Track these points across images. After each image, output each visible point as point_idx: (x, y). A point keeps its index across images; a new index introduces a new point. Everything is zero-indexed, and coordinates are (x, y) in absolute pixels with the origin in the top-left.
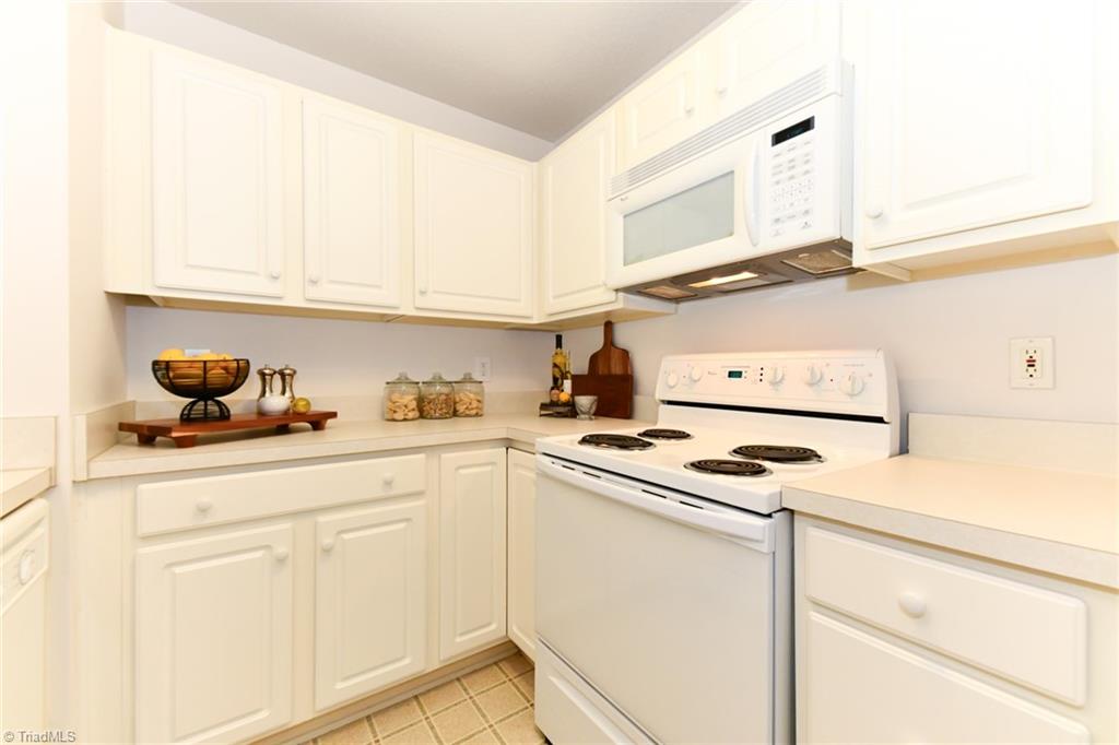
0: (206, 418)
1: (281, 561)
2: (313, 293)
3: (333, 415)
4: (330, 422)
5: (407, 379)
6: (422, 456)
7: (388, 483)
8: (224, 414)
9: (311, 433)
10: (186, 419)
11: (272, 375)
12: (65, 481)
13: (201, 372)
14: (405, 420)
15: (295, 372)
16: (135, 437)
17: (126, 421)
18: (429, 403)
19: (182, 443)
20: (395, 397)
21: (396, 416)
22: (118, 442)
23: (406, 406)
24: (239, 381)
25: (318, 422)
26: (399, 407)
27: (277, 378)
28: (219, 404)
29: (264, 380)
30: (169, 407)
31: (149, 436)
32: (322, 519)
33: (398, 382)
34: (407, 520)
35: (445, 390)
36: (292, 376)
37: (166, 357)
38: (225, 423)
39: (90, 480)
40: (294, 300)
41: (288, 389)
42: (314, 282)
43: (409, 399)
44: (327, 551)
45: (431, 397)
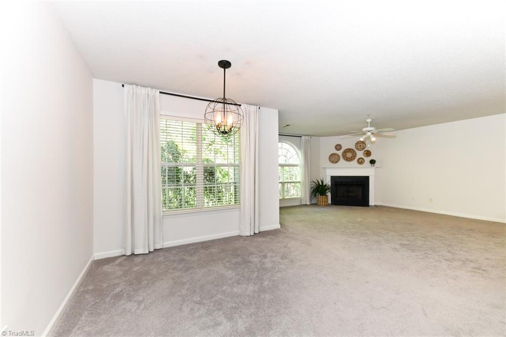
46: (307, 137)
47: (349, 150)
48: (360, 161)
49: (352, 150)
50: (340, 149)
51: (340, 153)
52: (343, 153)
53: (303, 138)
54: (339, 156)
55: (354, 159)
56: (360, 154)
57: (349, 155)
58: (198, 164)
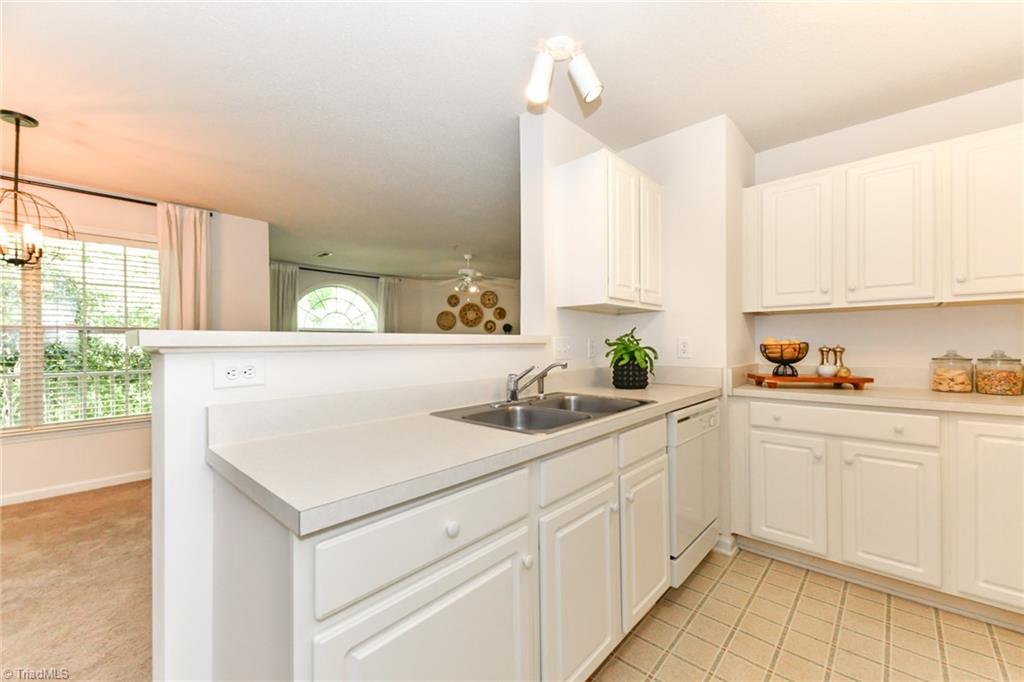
0: (784, 375)
1: (818, 459)
2: (853, 296)
3: (871, 380)
4: (866, 385)
5: (956, 355)
6: (935, 418)
7: (899, 432)
8: (794, 374)
9: (853, 391)
10: (776, 374)
11: (828, 352)
12: (725, 393)
13: (779, 350)
14: (950, 391)
15: (843, 350)
16: (753, 381)
17: (752, 373)
18: (984, 379)
19: (772, 386)
20: (940, 372)
21: (941, 388)
22: (748, 383)
23: (952, 380)
24: (801, 356)
25: (858, 385)
26: (944, 380)
27: (831, 353)
28: (792, 368)
29: (823, 355)
30: (766, 368)
31: (759, 382)
32: (846, 443)
33: (947, 358)
34: (919, 464)
35: (1007, 367)
36: (841, 352)
37: (765, 343)
38: (794, 378)
39: (733, 396)
40: (840, 303)
41: (838, 361)
42: (853, 290)
43: (958, 374)
44: (849, 463)
45: (985, 373)
46: (390, 280)
47: (470, 307)
48: (489, 326)
49: (477, 306)
50: (456, 304)
51: (456, 311)
52: (461, 312)
53: (382, 280)
54: (453, 316)
55: (479, 322)
56: (489, 314)
57: (471, 315)
58: (27, 327)
